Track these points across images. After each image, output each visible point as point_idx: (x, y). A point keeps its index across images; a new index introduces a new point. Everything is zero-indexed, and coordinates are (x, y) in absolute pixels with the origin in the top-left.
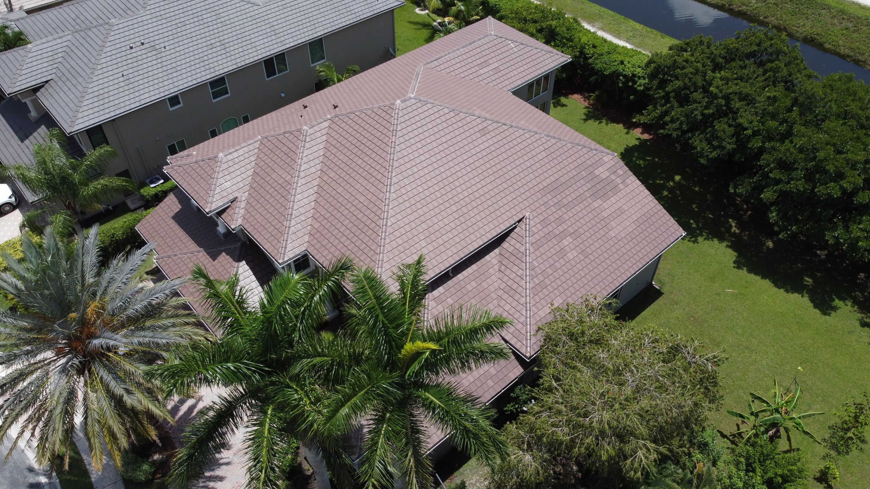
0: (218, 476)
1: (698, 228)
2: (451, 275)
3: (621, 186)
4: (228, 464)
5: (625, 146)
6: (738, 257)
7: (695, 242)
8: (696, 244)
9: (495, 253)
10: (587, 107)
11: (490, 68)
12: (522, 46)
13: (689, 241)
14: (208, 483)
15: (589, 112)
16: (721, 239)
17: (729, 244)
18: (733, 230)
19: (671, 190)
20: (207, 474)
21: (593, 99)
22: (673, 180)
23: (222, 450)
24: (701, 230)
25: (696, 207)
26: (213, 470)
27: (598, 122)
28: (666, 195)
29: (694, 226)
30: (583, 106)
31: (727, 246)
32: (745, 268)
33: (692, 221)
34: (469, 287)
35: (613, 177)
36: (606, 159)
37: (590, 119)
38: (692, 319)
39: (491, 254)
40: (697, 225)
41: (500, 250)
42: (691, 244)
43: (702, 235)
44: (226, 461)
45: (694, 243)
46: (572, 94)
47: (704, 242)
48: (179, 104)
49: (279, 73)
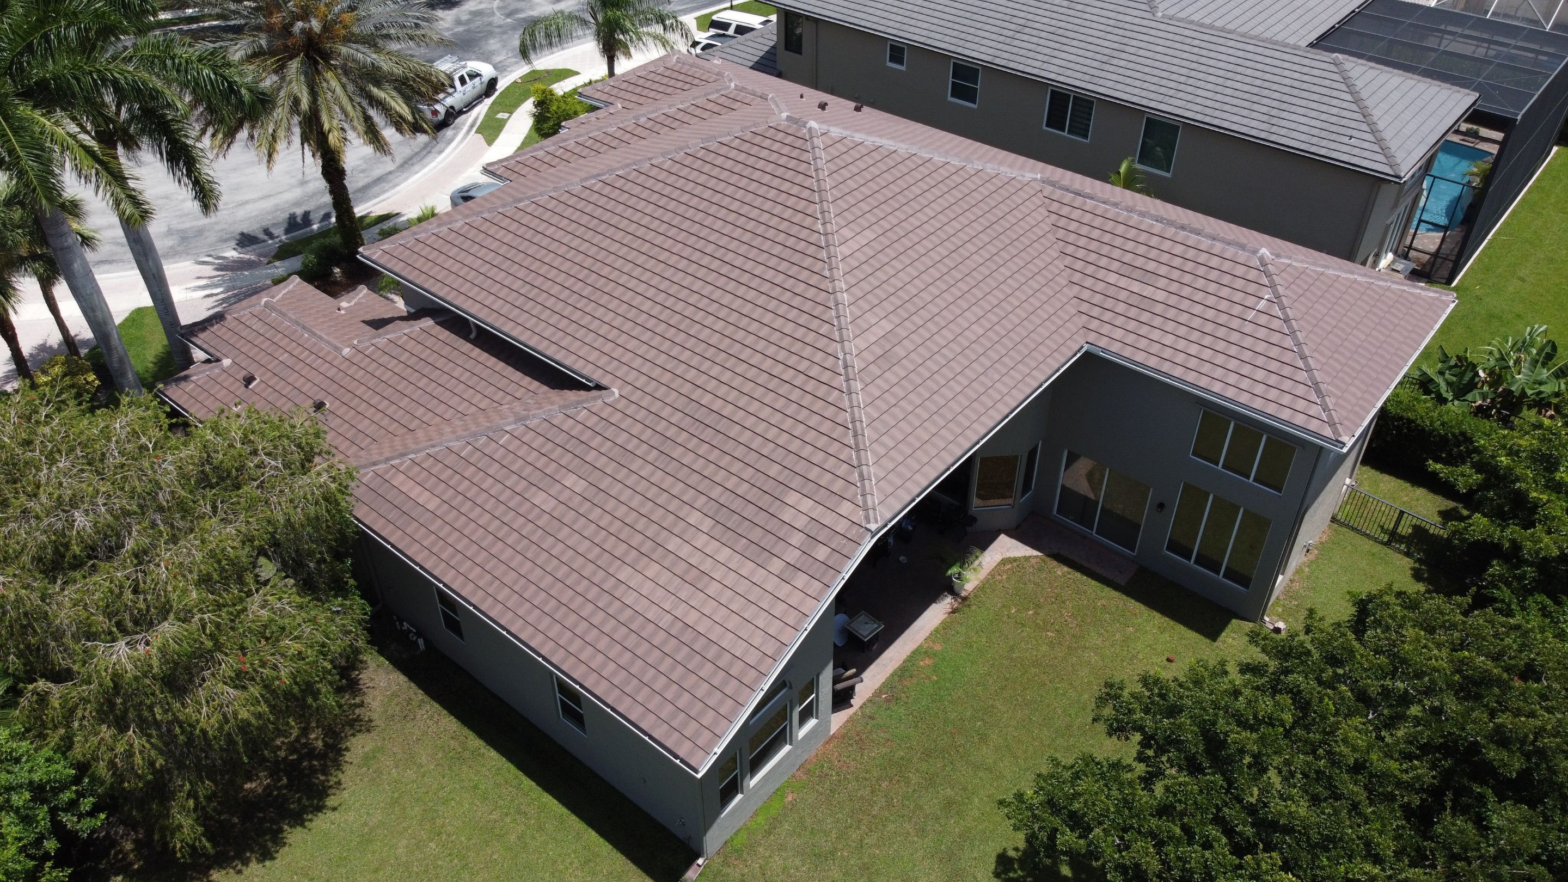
2: (472, 336)
12: (1277, 324)
48: (902, 63)
49: (1069, 132)
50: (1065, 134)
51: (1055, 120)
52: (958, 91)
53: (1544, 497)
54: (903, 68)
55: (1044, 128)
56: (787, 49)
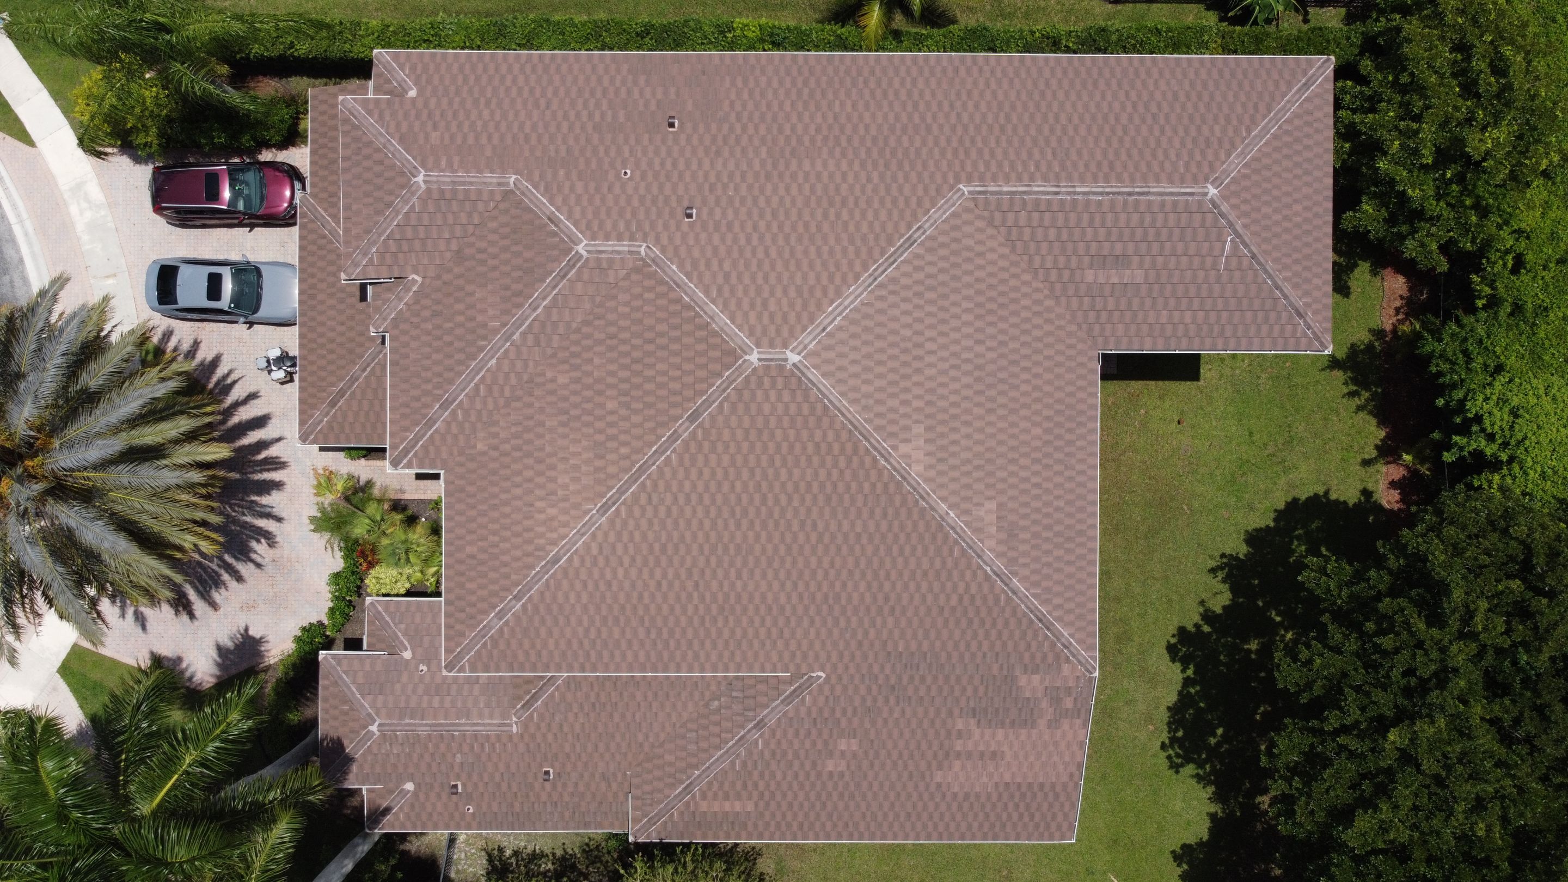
0: (238, 572)
1: (1213, 752)
4: (259, 566)
5: (1322, 490)
6: (1201, 844)
7: (1176, 768)
8: (1172, 772)
10: (1380, 332)
13: (1169, 757)
14: (222, 572)
16: (1219, 797)
17: (1220, 814)
18: (1259, 799)
19: (1269, 649)
24: (1213, 756)
26: (238, 559)
28: (1249, 651)
29: (1213, 741)
30: (1375, 323)
31: (1213, 816)
32: (1185, 867)
33: (1220, 731)
37: (1346, 370)
38: (1005, 872)
40: (1219, 744)
42: (1164, 763)
43: (1200, 765)
44: (259, 560)
45: (1171, 767)
47: (1189, 780)
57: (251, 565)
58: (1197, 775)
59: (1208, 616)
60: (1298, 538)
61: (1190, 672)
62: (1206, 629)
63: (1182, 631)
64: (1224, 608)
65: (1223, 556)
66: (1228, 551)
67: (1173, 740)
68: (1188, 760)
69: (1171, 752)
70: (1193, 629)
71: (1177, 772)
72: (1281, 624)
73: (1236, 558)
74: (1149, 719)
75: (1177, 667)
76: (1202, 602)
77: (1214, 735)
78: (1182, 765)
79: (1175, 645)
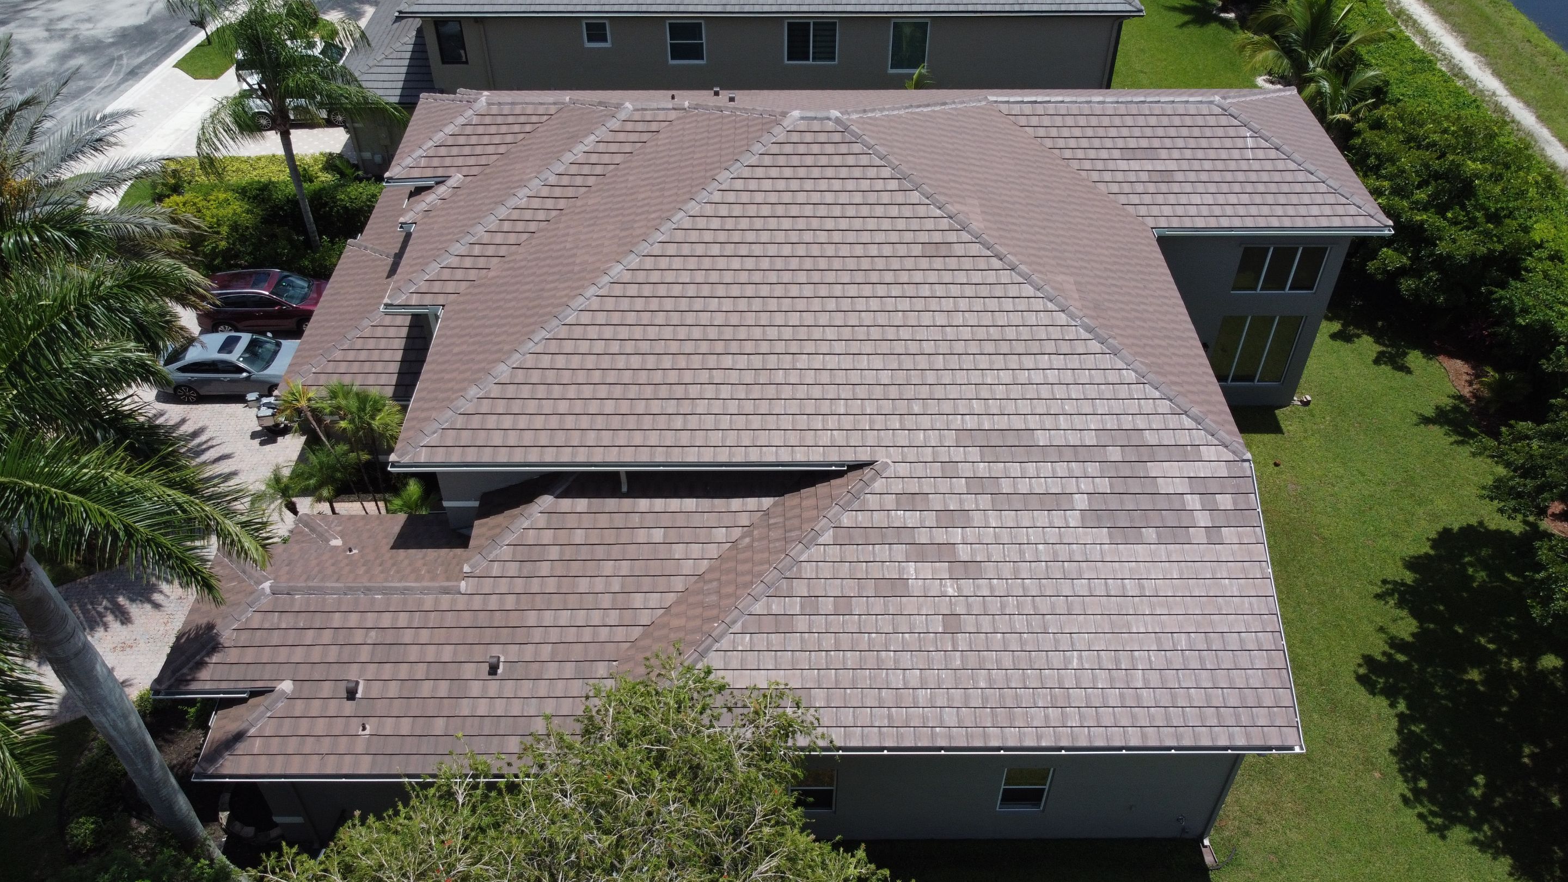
0: (128, 613)
2: (624, 489)
3: (1198, 535)
4: (157, 606)
5: (1473, 521)
7: (1441, 831)
8: (1434, 837)
9: (760, 504)
10: (1460, 398)
11: (1148, 165)
12: (1273, 154)
13: (1421, 816)
14: (108, 613)
15: (1455, 409)
19: (1497, 679)
20: (121, 600)
21: (1488, 385)
22: (1532, 660)
23: (176, 582)
24: (1486, 811)
25: (1532, 756)
26: (132, 600)
27: (1455, 438)
28: (1472, 682)
29: (1477, 793)
30: (1451, 392)
34: (641, 536)
35: (1193, 502)
36: (1208, 453)
37: (1441, 425)
39: (749, 500)
40: (1488, 796)
41: (775, 505)
43: (1474, 826)
45: (1430, 830)
46: (1452, 355)
47: (1466, 848)
48: (604, 39)
49: (814, 59)
50: (811, 62)
51: (797, 50)
52: (678, 52)
53: (1425, 217)
54: (607, 45)
55: (786, 62)
56: (444, 62)
57: (148, 607)
58: (1475, 842)
59: (1397, 644)
60: (1471, 564)
61: (1402, 706)
62: (1401, 658)
63: (1369, 660)
64: (1413, 635)
65: (1384, 582)
66: (1390, 578)
67: (1417, 792)
68: (1453, 821)
69: (1420, 809)
70: (1384, 659)
71: (1443, 837)
72: (1498, 651)
73: (1403, 584)
74: (1369, 763)
75: (1383, 702)
76: (1381, 629)
77: (1476, 785)
78: (1446, 828)
79: (1365, 676)
